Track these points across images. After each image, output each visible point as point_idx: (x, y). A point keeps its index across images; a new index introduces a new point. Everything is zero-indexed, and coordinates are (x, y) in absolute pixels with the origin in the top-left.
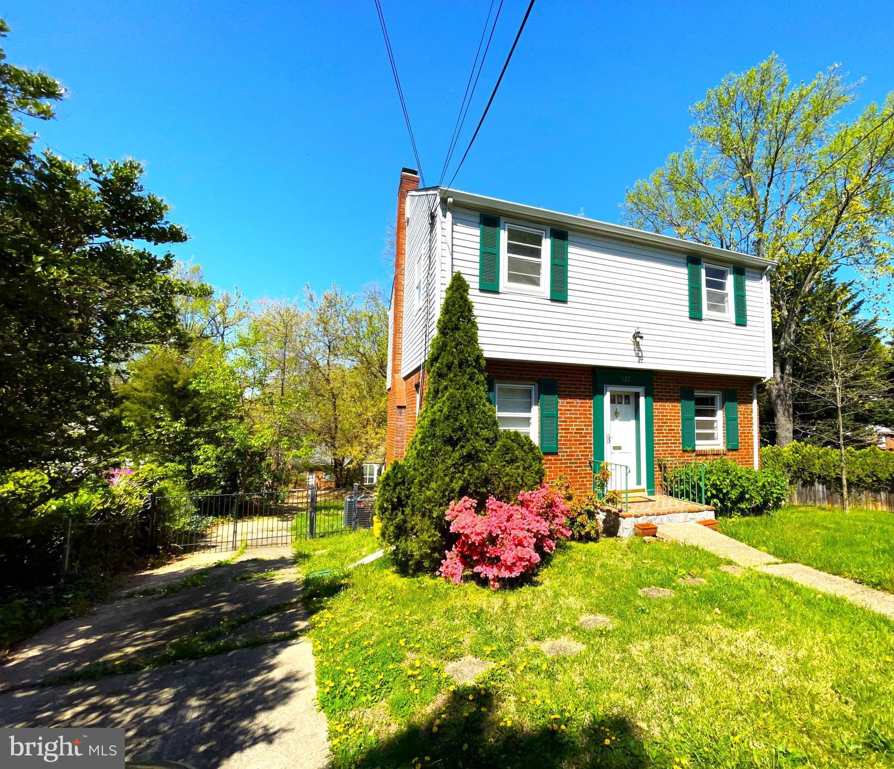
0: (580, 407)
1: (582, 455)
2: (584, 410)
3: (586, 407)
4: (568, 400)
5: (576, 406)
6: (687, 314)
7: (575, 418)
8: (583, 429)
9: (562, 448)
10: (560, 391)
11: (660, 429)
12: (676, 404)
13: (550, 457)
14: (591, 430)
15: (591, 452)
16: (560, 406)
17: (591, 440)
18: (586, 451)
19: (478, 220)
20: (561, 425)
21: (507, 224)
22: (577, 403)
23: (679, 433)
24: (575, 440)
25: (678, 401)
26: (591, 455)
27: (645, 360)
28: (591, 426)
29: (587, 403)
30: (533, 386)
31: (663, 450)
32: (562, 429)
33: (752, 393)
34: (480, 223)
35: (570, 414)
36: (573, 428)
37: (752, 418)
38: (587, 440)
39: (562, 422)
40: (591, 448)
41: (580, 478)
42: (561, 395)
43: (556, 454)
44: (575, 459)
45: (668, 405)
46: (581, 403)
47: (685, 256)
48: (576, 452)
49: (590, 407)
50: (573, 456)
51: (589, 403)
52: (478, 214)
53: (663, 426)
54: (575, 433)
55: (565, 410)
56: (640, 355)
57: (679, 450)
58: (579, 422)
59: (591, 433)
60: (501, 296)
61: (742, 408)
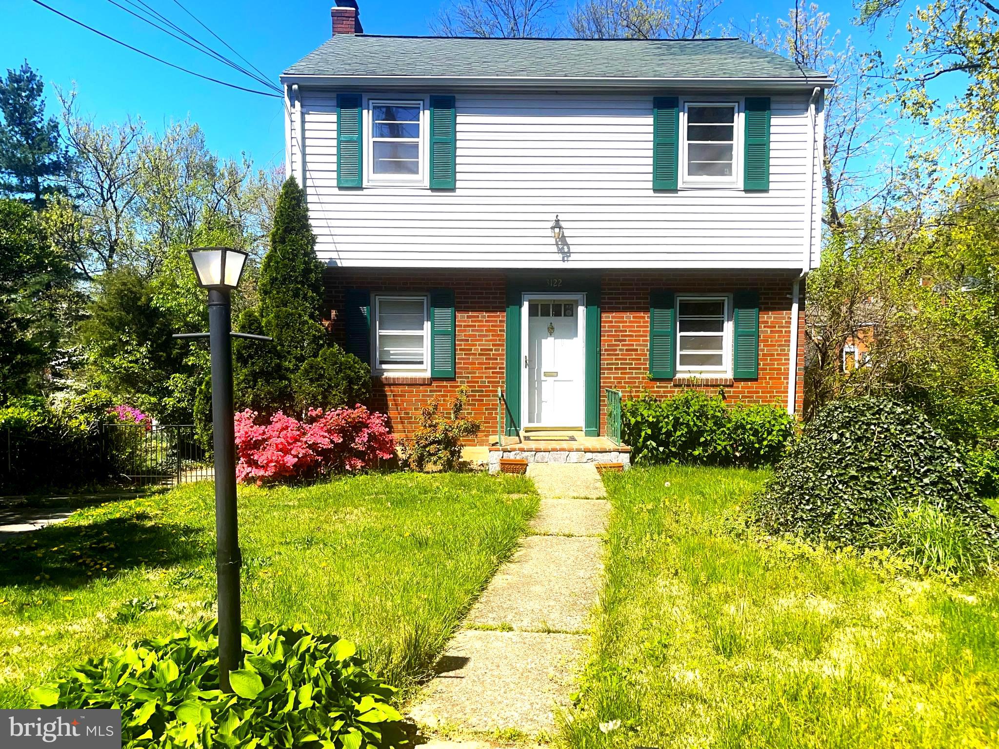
0: (486, 321)
1: (489, 382)
2: (492, 326)
3: (496, 321)
4: (470, 314)
5: (482, 321)
6: (650, 185)
7: (480, 336)
8: (491, 350)
9: (461, 373)
10: (459, 303)
11: (612, 350)
12: (642, 314)
13: (445, 383)
14: (502, 350)
15: (503, 378)
16: (459, 321)
17: (503, 364)
18: (496, 377)
19: (334, 103)
20: (461, 345)
21: (371, 101)
22: (483, 317)
23: (646, 355)
24: (479, 363)
25: (646, 310)
26: (503, 382)
27: (573, 257)
28: (502, 345)
29: (499, 317)
30: (425, 298)
31: (615, 378)
32: (461, 350)
33: (791, 294)
34: (337, 106)
35: (473, 331)
36: (477, 349)
37: (789, 332)
38: (497, 364)
39: (462, 340)
40: (503, 373)
41: (486, 409)
42: (461, 307)
43: (453, 379)
44: (479, 387)
45: (628, 316)
46: (488, 317)
47: (651, 98)
48: (482, 377)
49: (500, 321)
50: (477, 382)
51: (501, 316)
52: (334, 95)
53: (618, 345)
54: (480, 354)
55: (465, 326)
56: (566, 250)
57: (643, 378)
58: (486, 341)
59: (503, 355)
60: (365, 192)
61: (769, 317)
